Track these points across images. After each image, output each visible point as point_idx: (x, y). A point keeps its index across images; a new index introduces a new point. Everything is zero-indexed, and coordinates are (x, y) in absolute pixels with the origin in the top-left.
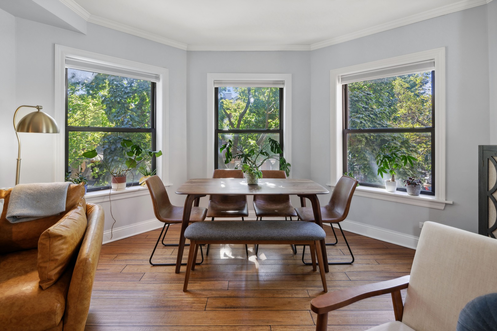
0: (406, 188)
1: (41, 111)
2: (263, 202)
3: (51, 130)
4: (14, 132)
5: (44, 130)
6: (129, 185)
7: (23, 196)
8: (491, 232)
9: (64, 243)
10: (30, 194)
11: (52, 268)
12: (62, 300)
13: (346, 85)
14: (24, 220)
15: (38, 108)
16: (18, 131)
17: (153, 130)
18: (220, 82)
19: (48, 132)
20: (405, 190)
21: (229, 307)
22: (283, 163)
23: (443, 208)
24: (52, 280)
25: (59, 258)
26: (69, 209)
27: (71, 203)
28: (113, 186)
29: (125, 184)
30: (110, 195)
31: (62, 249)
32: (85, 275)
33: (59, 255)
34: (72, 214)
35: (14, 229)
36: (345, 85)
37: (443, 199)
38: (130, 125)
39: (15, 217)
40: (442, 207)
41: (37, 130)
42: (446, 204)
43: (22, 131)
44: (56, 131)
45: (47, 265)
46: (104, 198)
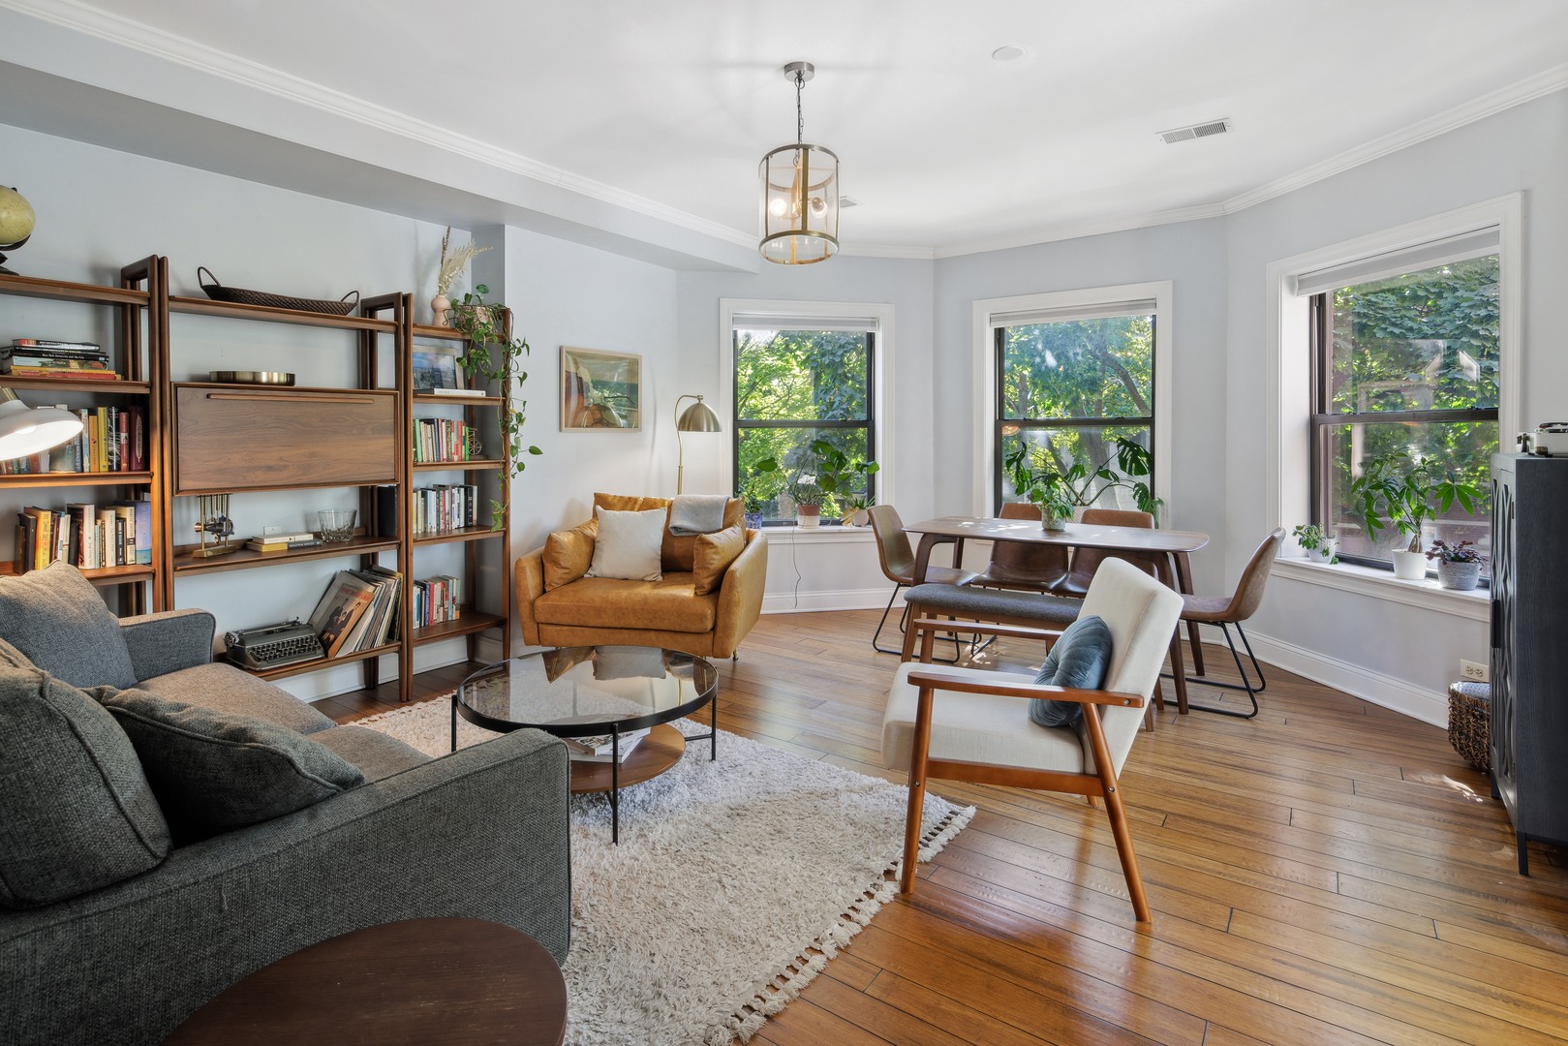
1: (702, 402)
3: (712, 428)
4: (676, 429)
5: (705, 429)
6: (823, 523)
7: (683, 507)
9: (715, 553)
10: (690, 506)
11: (706, 575)
12: (713, 608)
13: (1322, 298)
14: (684, 534)
15: (700, 398)
16: (679, 429)
17: (869, 423)
18: (1005, 317)
19: (709, 430)
22: (1146, 496)
24: (704, 588)
25: (711, 567)
26: (725, 527)
27: (728, 520)
28: (800, 519)
29: (817, 520)
30: (793, 533)
31: (714, 559)
32: (732, 587)
33: (711, 564)
34: (728, 531)
35: (676, 544)
36: (1320, 295)
38: (843, 409)
39: (675, 528)
41: (698, 428)
43: (683, 429)
44: (717, 429)
45: (700, 572)
46: (785, 538)
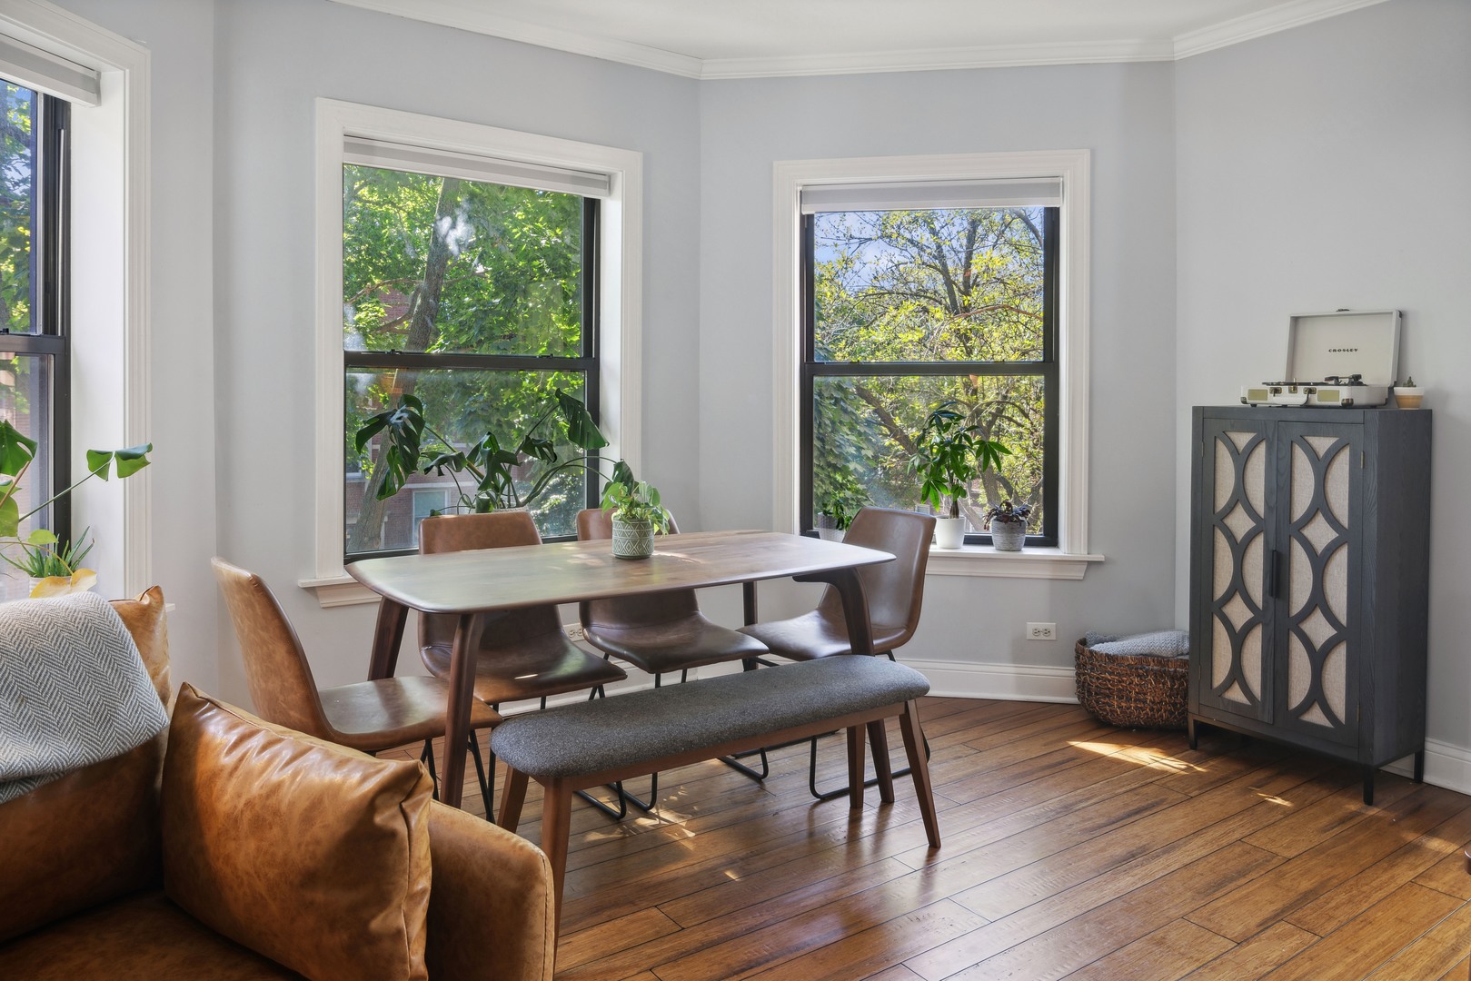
0: (990, 533)
2: (618, 626)
8: (1220, 608)
13: (809, 220)
20: (987, 541)
21: (744, 967)
23: (1080, 575)
37: (1081, 553)
40: (1078, 573)
42: (1090, 564)
